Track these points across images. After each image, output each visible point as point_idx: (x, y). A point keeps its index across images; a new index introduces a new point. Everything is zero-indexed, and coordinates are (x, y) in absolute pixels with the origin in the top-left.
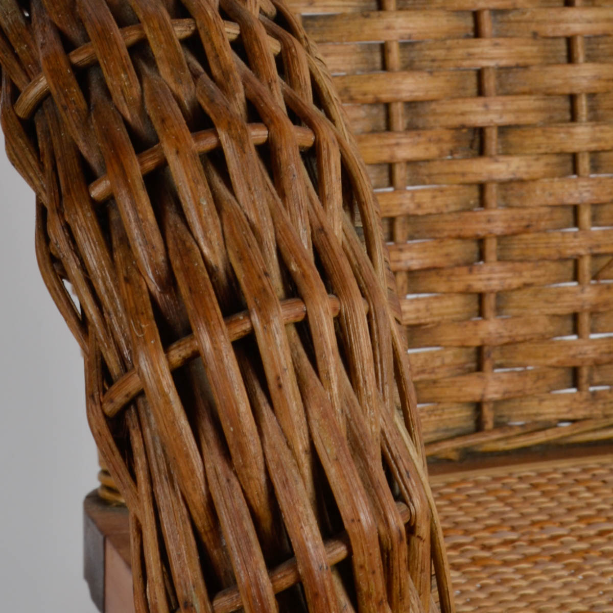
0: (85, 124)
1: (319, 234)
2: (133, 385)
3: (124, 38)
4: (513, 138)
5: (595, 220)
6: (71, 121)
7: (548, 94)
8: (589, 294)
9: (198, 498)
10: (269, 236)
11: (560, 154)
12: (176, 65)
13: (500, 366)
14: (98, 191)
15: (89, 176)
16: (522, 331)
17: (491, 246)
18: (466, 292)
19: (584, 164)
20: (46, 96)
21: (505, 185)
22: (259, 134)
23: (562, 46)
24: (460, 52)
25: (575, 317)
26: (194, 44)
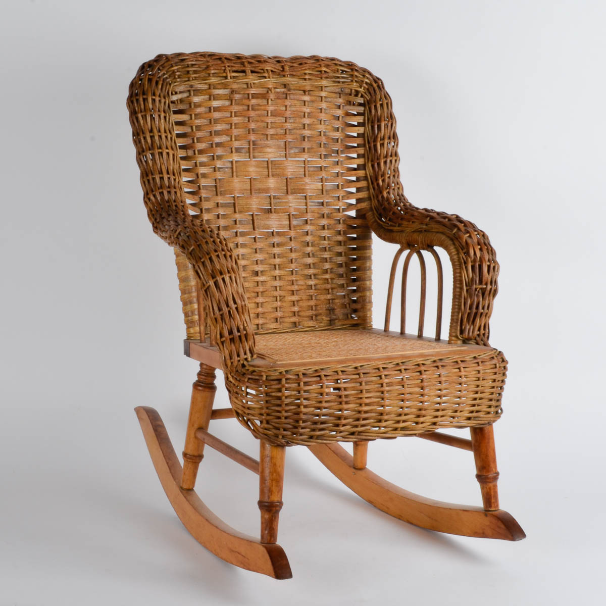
0: (199, 252)
1: (232, 266)
2: (209, 284)
3: (204, 241)
4: (263, 273)
5: (280, 290)
6: (198, 253)
7: (270, 265)
8: (279, 304)
9: (217, 299)
10: (225, 266)
11: (273, 276)
12: (212, 244)
13: (262, 318)
14: (202, 260)
15: (201, 259)
16: (266, 311)
17: (260, 293)
18: (255, 303)
19: (278, 278)
20: (193, 249)
21: (262, 282)
22: (224, 253)
23: (273, 255)
24: (253, 256)
25: (276, 308)
26: (214, 242)
